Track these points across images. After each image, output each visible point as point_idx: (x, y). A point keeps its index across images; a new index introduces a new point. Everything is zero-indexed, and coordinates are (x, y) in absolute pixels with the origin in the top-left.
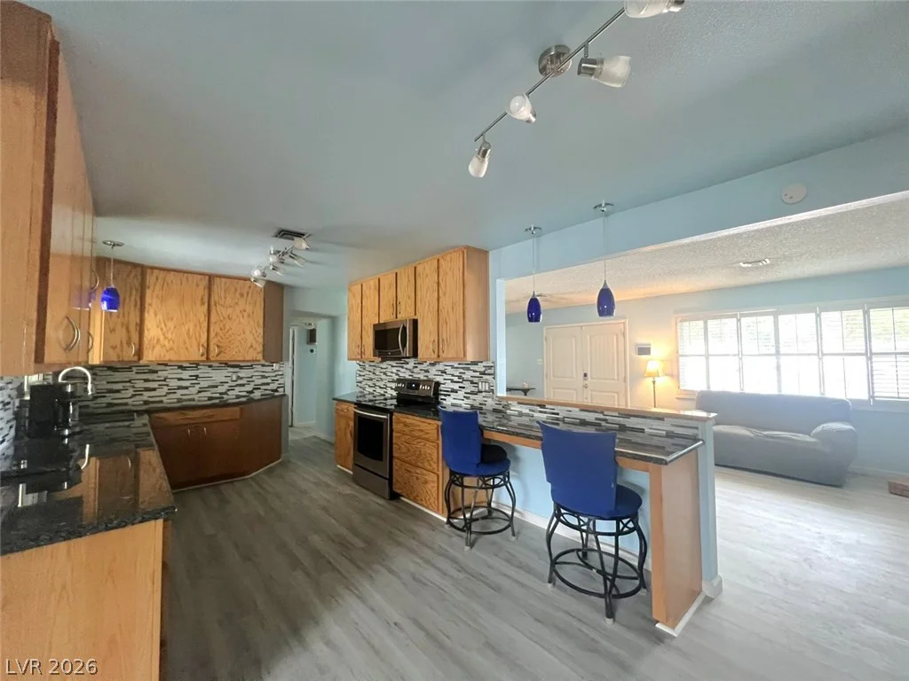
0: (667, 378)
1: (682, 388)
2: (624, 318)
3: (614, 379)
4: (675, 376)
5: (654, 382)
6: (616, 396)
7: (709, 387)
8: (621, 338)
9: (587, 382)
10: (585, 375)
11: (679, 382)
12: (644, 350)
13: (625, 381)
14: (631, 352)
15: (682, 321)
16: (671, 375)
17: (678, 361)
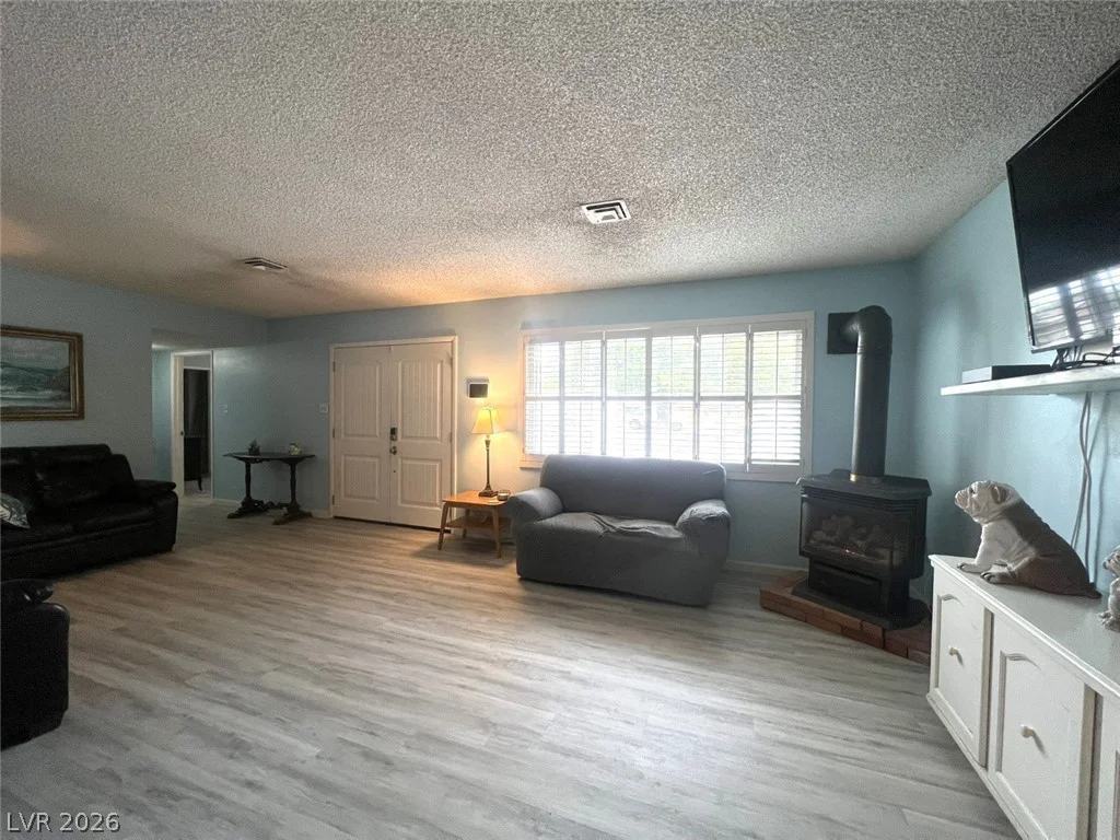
0: (507, 436)
1: (528, 451)
2: (452, 333)
3: (436, 438)
4: (518, 430)
5: (487, 443)
6: (438, 465)
7: (562, 451)
8: (447, 366)
9: (394, 444)
10: (393, 431)
11: (524, 441)
12: (477, 390)
13: (451, 440)
14: (461, 390)
15: (531, 342)
16: (512, 430)
17: (523, 406)
